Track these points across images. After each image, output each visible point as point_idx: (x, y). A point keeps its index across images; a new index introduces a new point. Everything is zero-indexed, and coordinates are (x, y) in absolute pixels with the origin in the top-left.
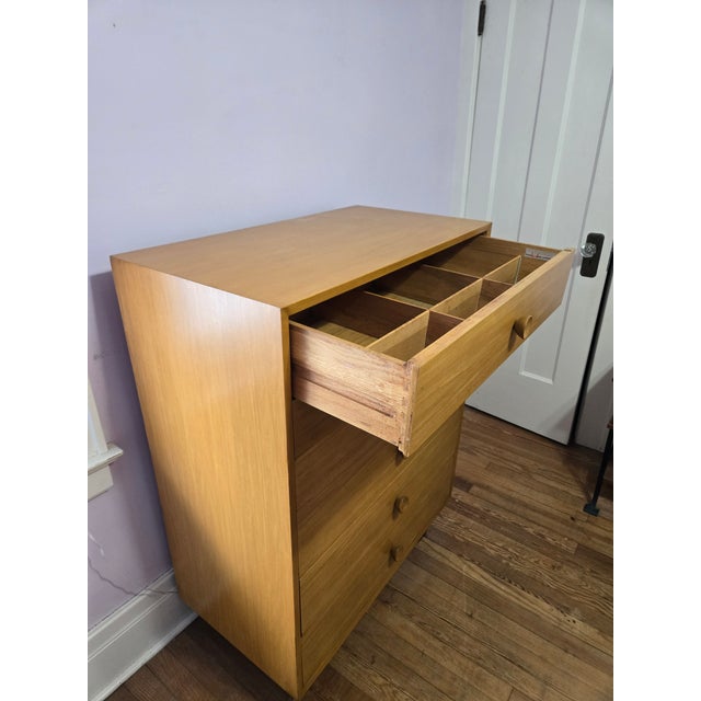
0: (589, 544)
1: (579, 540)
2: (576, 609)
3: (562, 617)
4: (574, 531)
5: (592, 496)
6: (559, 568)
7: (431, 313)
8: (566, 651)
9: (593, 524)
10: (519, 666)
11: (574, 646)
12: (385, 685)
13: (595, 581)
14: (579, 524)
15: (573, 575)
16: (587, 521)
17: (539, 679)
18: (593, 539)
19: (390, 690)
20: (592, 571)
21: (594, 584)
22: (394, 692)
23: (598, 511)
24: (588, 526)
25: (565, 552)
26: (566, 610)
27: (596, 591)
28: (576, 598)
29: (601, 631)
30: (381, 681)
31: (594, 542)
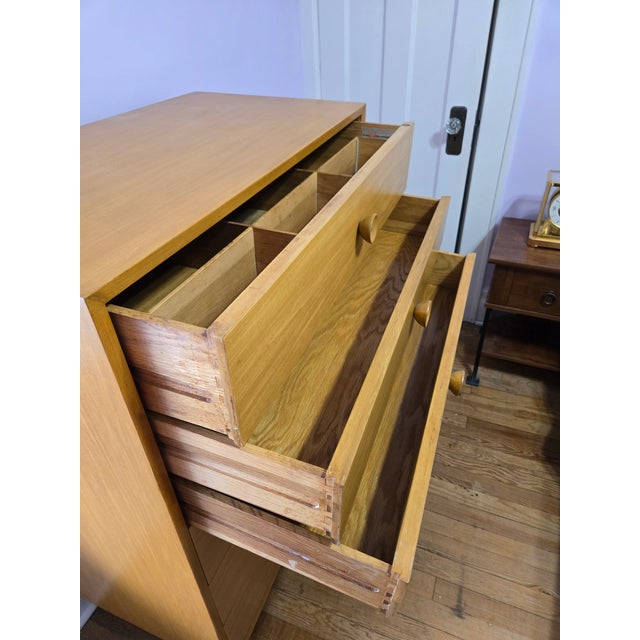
0: (476, 415)
1: (468, 414)
2: (477, 482)
3: (466, 493)
4: (462, 405)
5: (472, 368)
6: (455, 444)
7: (255, 230)
8: (476, 527)
9: (476, 395)
10: (438, 554)
11: (481, 520)
12: (316, 612)
13: (487, 450)
14: (464, 397)
15: (468, 449)
16: (471, 393)
17: (458, 562)
18: (480, 409)
19: (324, 617)
20: (484, 442)
21: (487, 453)
22: (328, 618)
23: (478, 381)
24: (472, 398)
25: (458, 428)
26: (467, 486)
27: (490, 460)
28: (474, 472)
29: (500, 498)
30: (313, 609)
31: (480, 412)
